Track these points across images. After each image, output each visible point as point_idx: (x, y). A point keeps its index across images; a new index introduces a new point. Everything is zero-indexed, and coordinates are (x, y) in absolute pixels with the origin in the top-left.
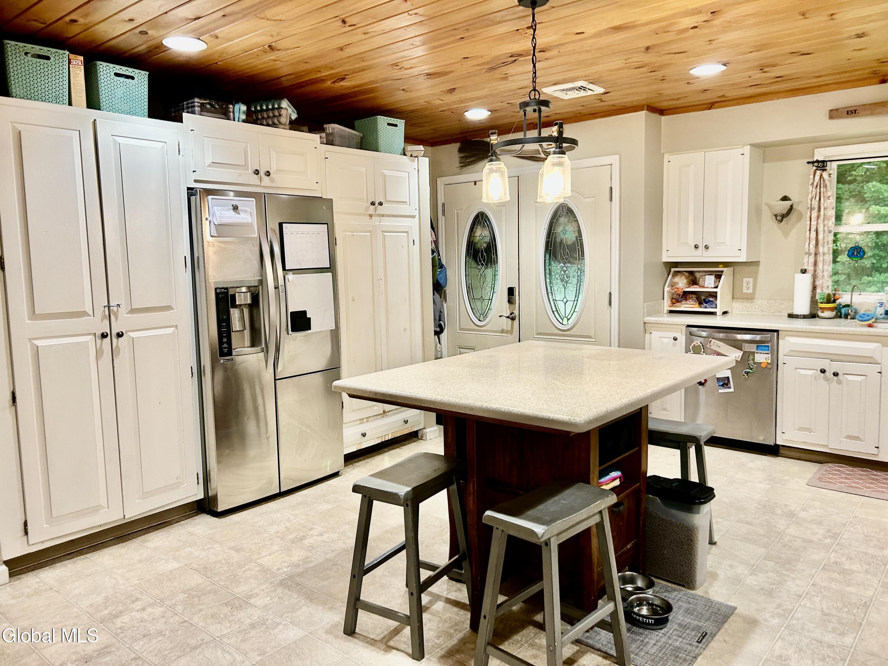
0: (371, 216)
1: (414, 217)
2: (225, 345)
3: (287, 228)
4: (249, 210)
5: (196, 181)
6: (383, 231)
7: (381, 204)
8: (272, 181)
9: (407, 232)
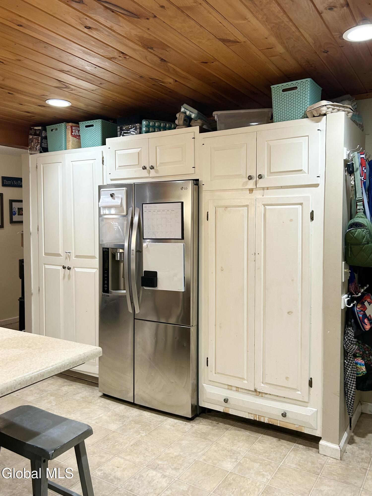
0: (251, 190)
1: (317, 185)
2: (106, 286)
3: (146, 207)
4: (120, 196)
5: (112, 180)
6: (264, 205)
7: (260, 177)
8: (157, 172)
9: (301, 204)
